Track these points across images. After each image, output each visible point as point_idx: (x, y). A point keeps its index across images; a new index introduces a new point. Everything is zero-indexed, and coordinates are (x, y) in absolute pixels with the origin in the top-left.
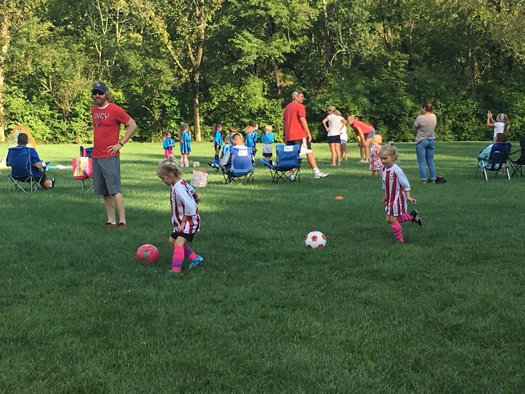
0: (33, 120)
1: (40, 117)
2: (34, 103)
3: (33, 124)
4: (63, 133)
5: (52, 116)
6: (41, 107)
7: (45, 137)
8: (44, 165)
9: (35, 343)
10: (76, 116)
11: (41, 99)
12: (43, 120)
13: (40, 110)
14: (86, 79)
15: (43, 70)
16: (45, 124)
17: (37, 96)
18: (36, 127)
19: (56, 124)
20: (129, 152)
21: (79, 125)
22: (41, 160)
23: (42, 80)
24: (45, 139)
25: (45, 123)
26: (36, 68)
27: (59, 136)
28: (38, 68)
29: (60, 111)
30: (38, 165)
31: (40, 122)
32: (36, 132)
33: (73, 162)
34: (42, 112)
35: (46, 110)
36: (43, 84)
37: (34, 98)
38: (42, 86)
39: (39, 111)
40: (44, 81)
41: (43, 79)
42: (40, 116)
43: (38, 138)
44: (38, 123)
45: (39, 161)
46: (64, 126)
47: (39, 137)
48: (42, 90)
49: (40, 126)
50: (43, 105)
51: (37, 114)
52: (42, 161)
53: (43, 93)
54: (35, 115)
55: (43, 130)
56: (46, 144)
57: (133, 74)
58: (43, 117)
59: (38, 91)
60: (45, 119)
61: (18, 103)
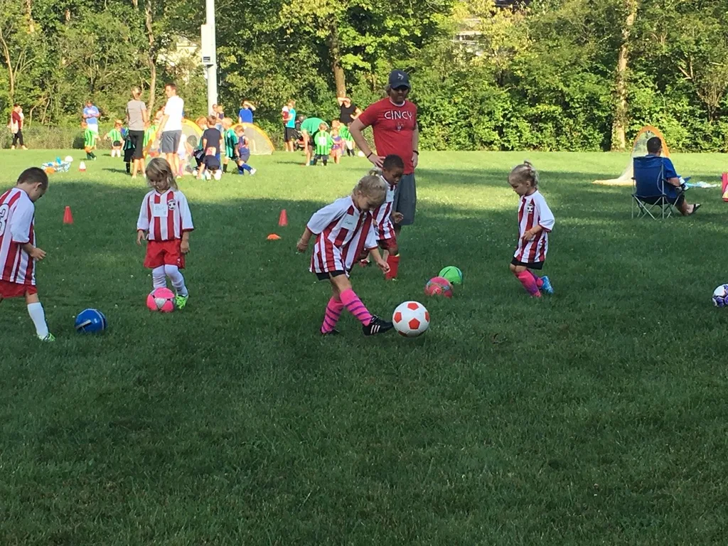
0: (665, 118)
1: (675, 115)
2: (667, 95)
3: (665, 123)
4: (706, 138)
5: (692, 113)
6: (677, 101)
7: (681, 142)
8: (682, 181)
9: (673, 427)
10: (727, 113)
11: (677, 89)
12: (679, 119)
13: (675, 104)
15: (682, 48)
16: (682, 125)
17: (672, 85)
18: (668, 129)
19: (698, 125)
22: (678, 174)
23: (679, 63)
24: (680, 146)
25: (681, 123)
26: (673, 46)
27: (700, 141)
28: (675, 46)
29: (704, 106)
30: (674, 181)
31: (675, 122)
32: (668, 136)
33: (722, 179)
34: (678, 108)
35: (683, 105)
36: (681, 68)
37: (668, 88)
38: (680, 71)
39: (674, 106)
40: (683, 64)
41: (681, 61)
42: (675, 113)
43: (672, 144)
44: (672, 123)
45: (675, 175)
46: (708, 127)
47: (672, 142)
48: (679, 77)
49: (675, 127)
50: (680, 97)
51: (671, 111)
52: (679, 177)
53: (682, 81)
54: (668, 111)
55: (679, 132)
56: (682, 152)
58: (679, 115)
59: (674, 77)
60: (682, 118)
61: (645, 95)
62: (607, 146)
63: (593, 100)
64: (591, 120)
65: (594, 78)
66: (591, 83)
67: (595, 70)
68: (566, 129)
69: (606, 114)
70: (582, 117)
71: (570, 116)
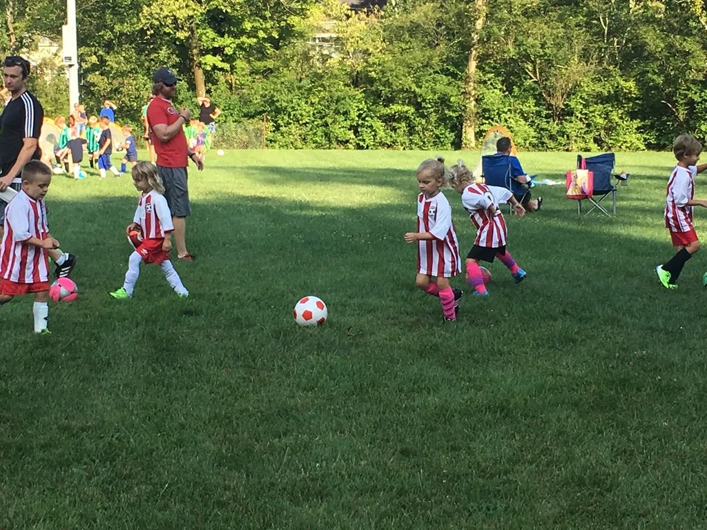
0: (513, 118)
1: (522, 115)
2: (515, 97)
3: (512, 123)
4: (552, 137)
5: (538, 114)
6: (524, 102)
7: (528, 142)
8: (529, 179)
9: (519, 415)
10: (571, 113)
11: (524, 91)
12: (526, 119)
13: (522, 105)
14: (585, 64)
15: (528, 51)
16: (529, 125)
17: (519, 87)
18: (516, 129)
19: (544, 125)
20: (642, 164)
21: (574, 127)
22: (525, 172)
23: (526, 66)
24: (528, 145)
25: (528, 123)
26: (520, 49)
27: (546, 140)
28: (522, 50)
29: (549, 107)
30: (520, 179)
31: (522, 122)
32: (516, 135)
33: (566, 176)
34: (525, 109)
35: (530, 106)
36: (527, 71)
37: (516, 89)
38: (527, 74)
39: (521, 107)
40: (530, 67)
41: (527, 64)
42: (522, 113)
43: (519, 144)
44: (519, 122)
45: (522, 174)
46: (554, 127)
47: (519, 141)
48: (526, 79)
49: (523, 127)
50: (527, 98)
51: (518, 111)
52: (526, 175)
53: (528, 83)
54: (515, 112)
55: (526, 132)
56: (529, 151)
57: (651, 57)
58: (526, 115)
59: (521, 79)
60: (529, 118)
61: (494, 96)
62: (457, 145)
63: (444, 101)
64: (443, 120)
65: (445, 79)
66: (442, 85)
67: (446, 72)
68: (419, 128)
69: (457, 114)
70: (433, 117)
71: (423, 116)
